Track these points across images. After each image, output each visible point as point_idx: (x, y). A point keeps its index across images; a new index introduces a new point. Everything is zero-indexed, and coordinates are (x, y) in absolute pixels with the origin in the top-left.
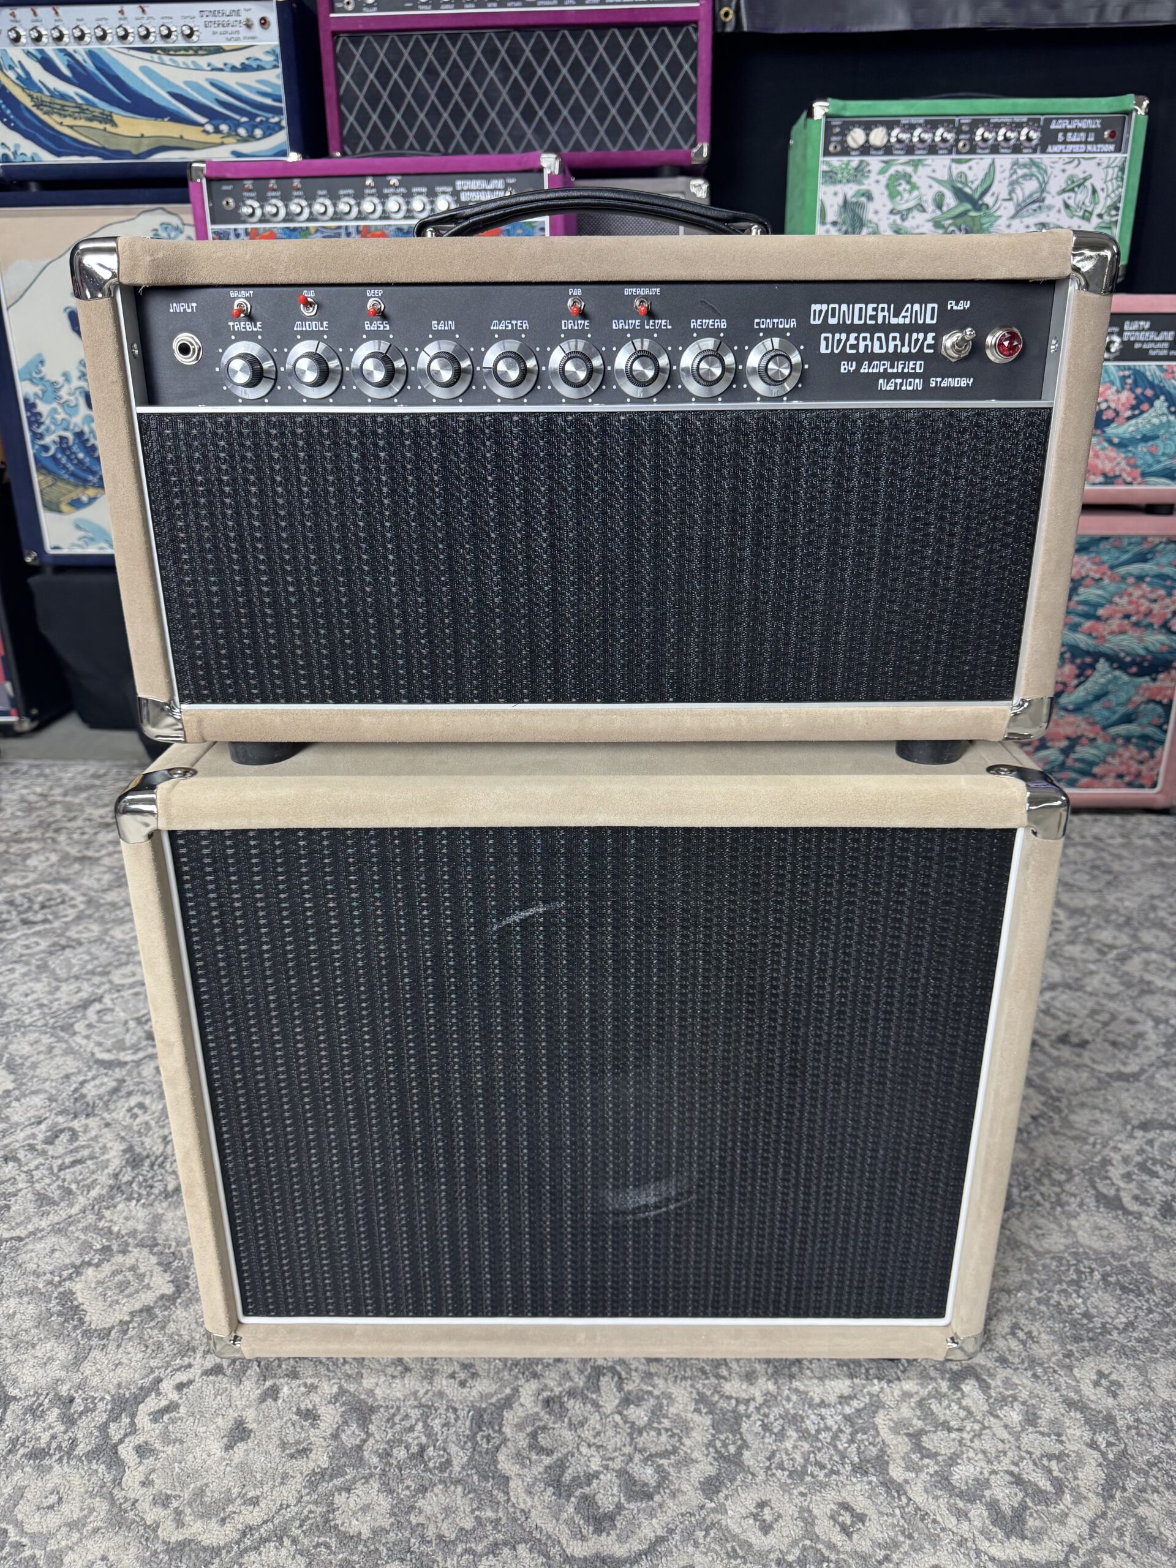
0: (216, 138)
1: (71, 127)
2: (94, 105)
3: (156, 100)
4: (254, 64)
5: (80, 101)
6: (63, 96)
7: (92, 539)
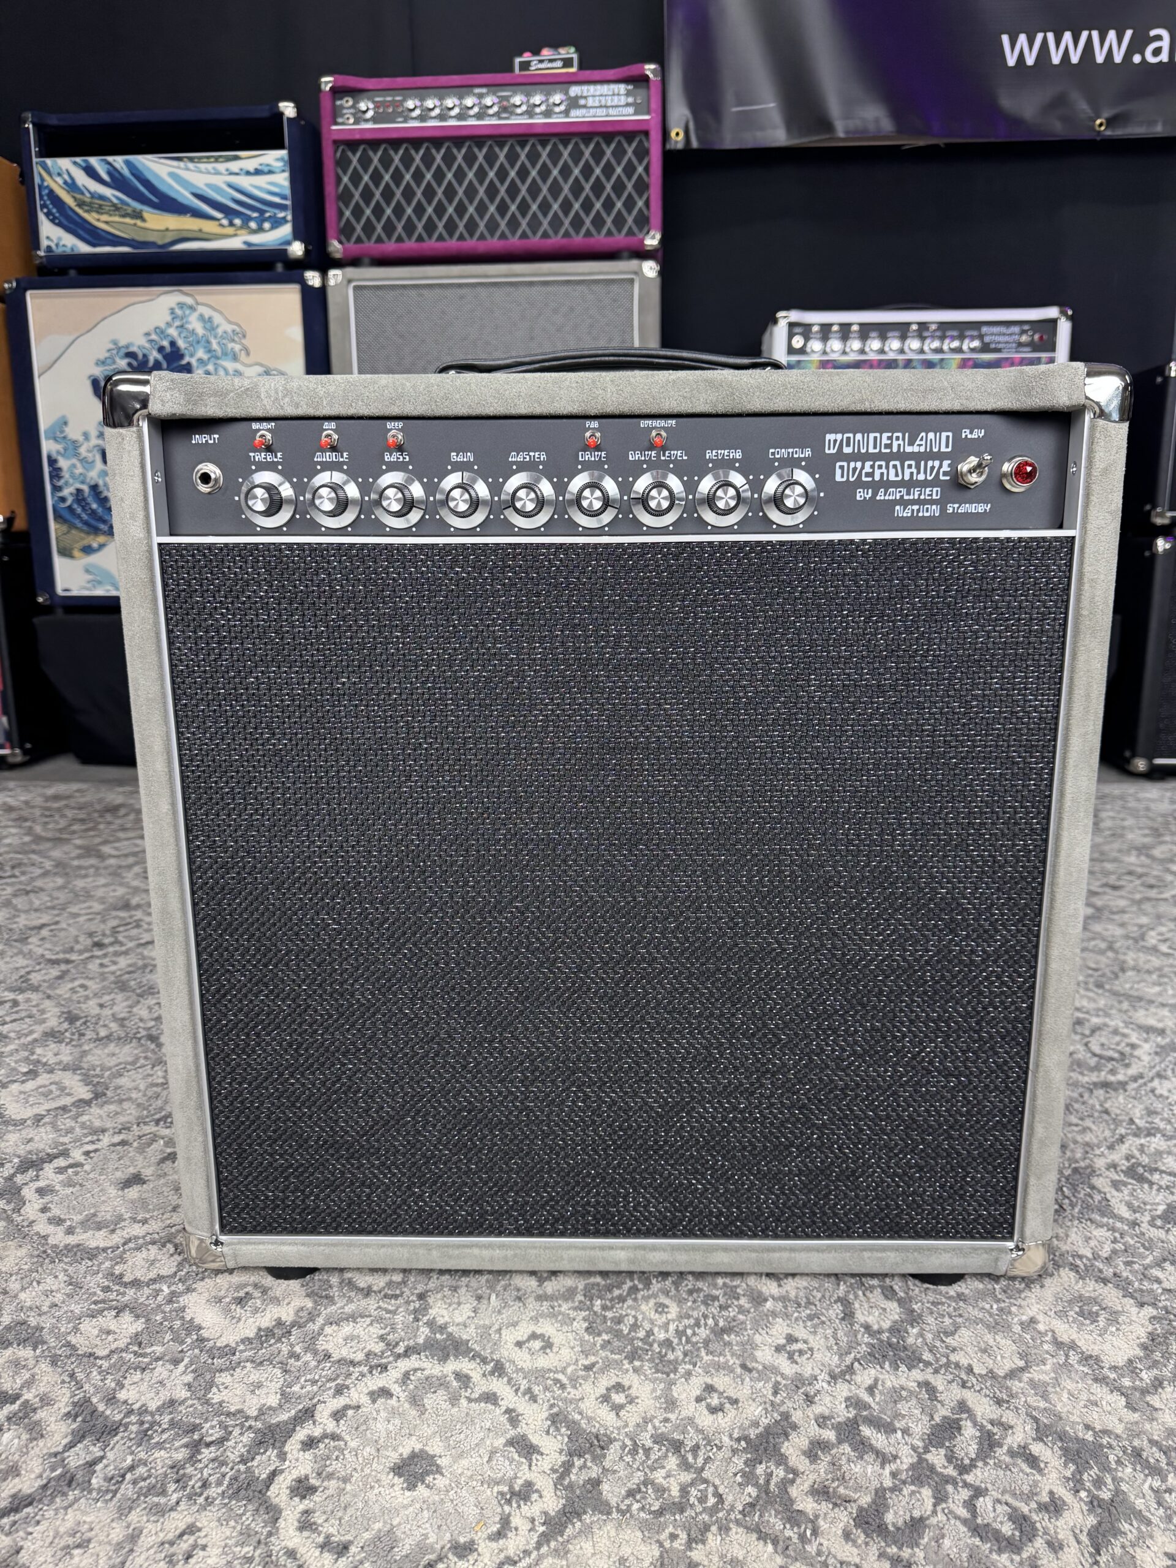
0: (230, 231)
1: (107, 223)
2: (128, 205)
3: (180, 199)
4: (266, 169)
5: (115, 201)
6: (102, 198)
7: (100, 583)
